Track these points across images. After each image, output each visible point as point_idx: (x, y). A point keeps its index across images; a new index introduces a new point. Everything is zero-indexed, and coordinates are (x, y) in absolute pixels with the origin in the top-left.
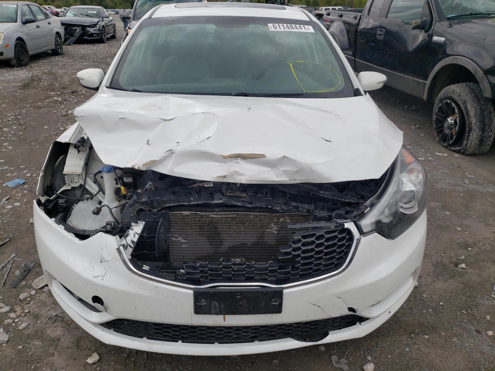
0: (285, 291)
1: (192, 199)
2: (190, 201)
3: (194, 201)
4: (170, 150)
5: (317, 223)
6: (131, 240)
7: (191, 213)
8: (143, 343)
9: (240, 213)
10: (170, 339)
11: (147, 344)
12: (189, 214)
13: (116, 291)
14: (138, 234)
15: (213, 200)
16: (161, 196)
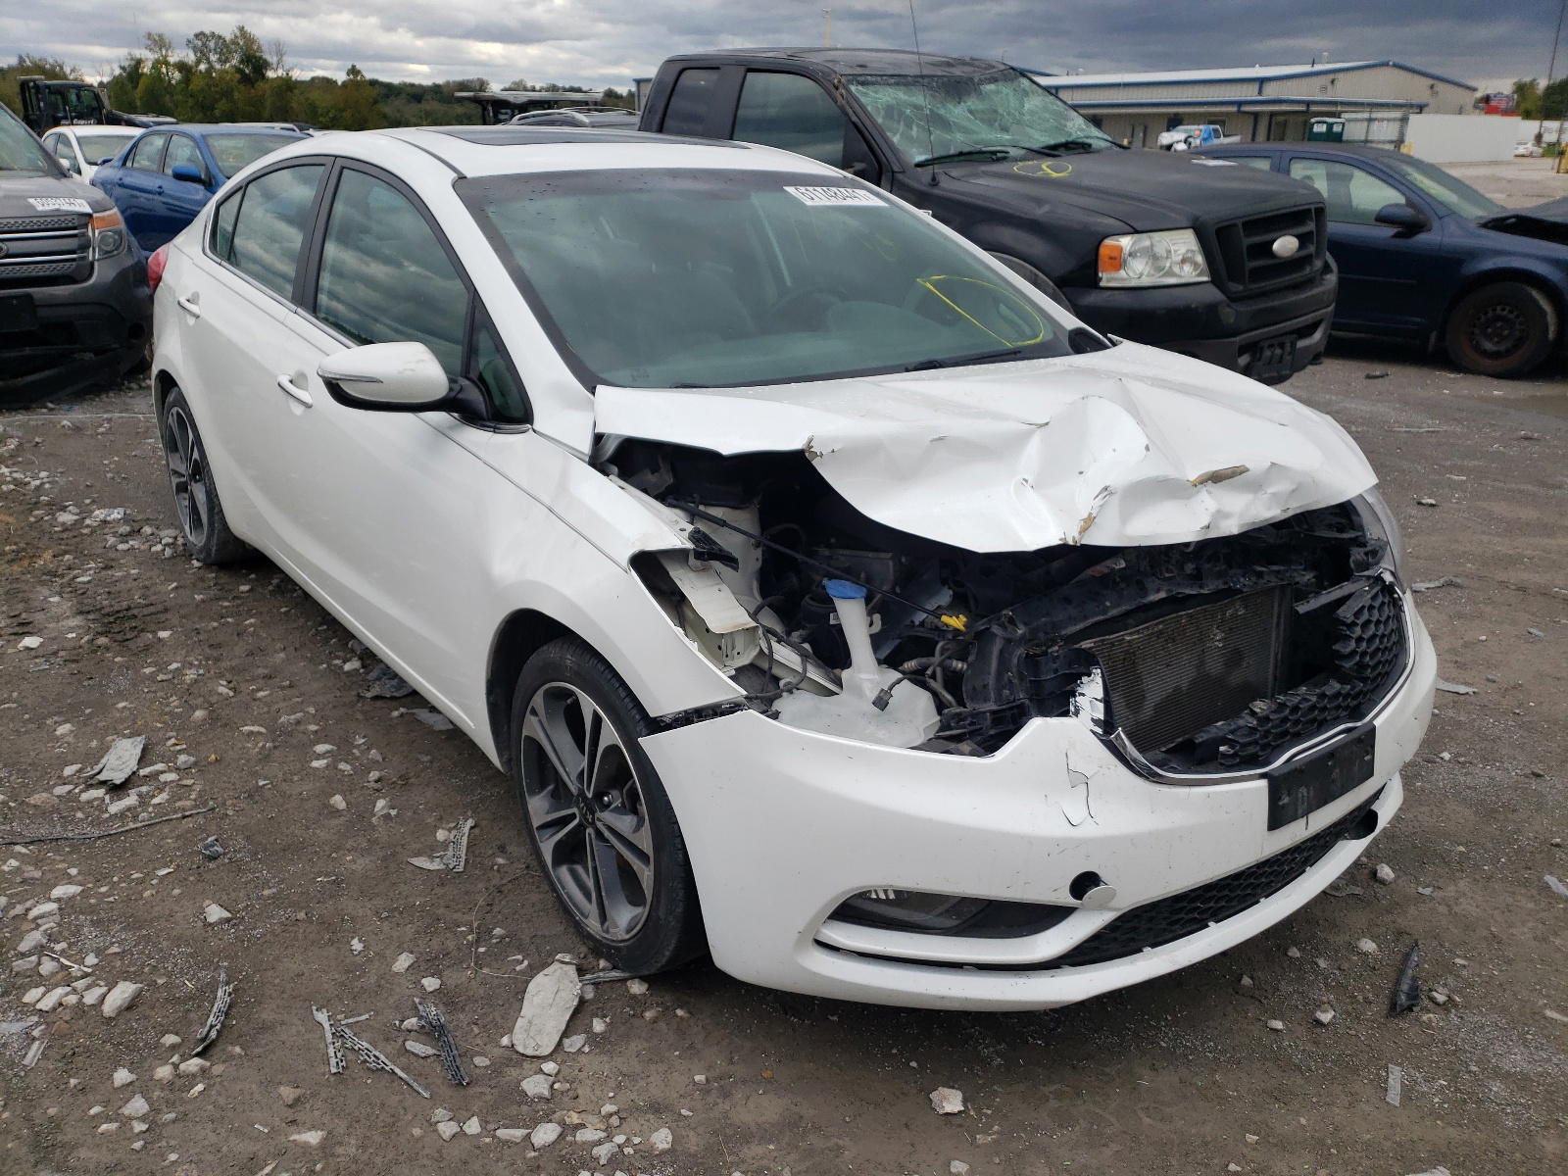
0: (1377, 723)
1: (1108, 604)
2: (1105, 611)
3: (1113, 607)
4: (1106, 489)
5: (1341, 588)
6: (1093, 720)
7: (1095, 643)
8: (1155, 959)
9: (1167, 618)
10: (1195, 927)
11: (1164, 957)
12: (1092, 645)
13: (1132, 840)
14: (1100, 701)
15: (1146, 595)
16: (1048, 614)
